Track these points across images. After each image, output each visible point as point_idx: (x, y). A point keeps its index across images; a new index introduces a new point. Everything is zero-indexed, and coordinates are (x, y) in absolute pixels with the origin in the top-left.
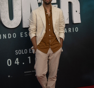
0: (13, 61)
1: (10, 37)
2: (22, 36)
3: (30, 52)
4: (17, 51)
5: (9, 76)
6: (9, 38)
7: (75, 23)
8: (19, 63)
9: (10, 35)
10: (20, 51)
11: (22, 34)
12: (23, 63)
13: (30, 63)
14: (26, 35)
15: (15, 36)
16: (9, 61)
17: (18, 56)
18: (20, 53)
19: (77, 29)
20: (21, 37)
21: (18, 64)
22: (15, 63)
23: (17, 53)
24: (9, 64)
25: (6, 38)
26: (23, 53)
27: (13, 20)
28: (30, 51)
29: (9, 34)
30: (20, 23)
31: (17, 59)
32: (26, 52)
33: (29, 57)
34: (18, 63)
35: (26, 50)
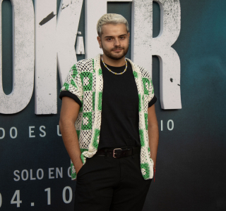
1: (1, 135)
2: (32, 134)
3: (52, 175)
4: (17, 173)
7: (166, 107)
8: (21, 202)
10: (25, 173)
11: (32, 129)
12: (33, 204)
13: (49, 203)
14: (43, 134)
15: (14, 135)
17: (21, 185)
18: (25, 177)
19: (170, 123)
20: (30, 136)
21: (18, 206)
22: (12, 202)
23: (17, 178)
26: (32, 179)
27: (11, 94)
28: (50, 173)
30: (28, 101)
31: (17, 193)
32: (40, 176)
33: (48, 190)
34: (19, 202)
35: (40, 172)
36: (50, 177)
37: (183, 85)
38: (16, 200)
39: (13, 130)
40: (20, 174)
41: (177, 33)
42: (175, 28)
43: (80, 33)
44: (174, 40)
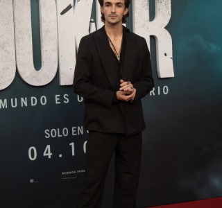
0: (40, 151)
1: (34, 103)
2: (58, 101)
3: (75, 133)
4: (47, 132)
5: (32, 181)
6: (32, 105)
7: (162, 77)
9: (34, 99)
10: (54, 132)
11: (58, 97)
12: (60, 156)
13: (73, 154)
14: (66, 101)
15: (44, 102)
16: (32, 150)
17: (51, 141)
18: (54, 135)
19: (166, 88)
20: (57, 103)
21: (49, 157)
22: (45, 154)
24: (33, 156)
25: (26, 105)
26: (59, 136)
27: (40, 70)
28: (73, 131)
29: (32, 98)
30: (54, 75)
31: (48, 147)
32: (65, 133)
33: (72, 144)
34: (50, 155)
35: (65, 130)
36: (73, 134)
37: (175, 58)
38: (47, 152)
39: (43, 98)
40: (50, 133)
41: (169, 17)
42: (166, 13)
43: (93, 20)
44: (166, 22)
